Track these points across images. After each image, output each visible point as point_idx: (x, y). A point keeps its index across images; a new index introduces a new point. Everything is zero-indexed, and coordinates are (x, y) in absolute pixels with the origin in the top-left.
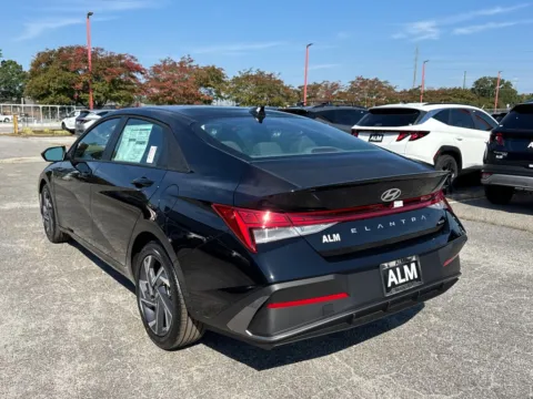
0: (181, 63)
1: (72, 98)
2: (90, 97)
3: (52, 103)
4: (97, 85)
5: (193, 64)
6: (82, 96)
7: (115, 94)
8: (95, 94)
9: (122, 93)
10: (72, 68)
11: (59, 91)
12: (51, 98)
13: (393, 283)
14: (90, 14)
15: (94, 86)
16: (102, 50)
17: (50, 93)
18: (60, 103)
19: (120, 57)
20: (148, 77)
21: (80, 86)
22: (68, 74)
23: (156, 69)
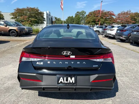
0: (127, 12)
1: (95, 23)
2: (99, 23)
3: (90, 25)
4: (102, 20)
5: (131, 12)
6: (98, 23)
7: (106, 22)
8: (101, 22)
9: (108, 21)
10: (96, 15)
11: (92, 22)
12: (90, 23)
13: (61, 82)
14: (102, 1)
15: (101, 20)
16: (104, 10)
17: (90, 22)
18: (92, 25)
19: (109, 12)
20: (116, 17)
21: (97, 20)
22: (95, 17)
23: (119, 15)
